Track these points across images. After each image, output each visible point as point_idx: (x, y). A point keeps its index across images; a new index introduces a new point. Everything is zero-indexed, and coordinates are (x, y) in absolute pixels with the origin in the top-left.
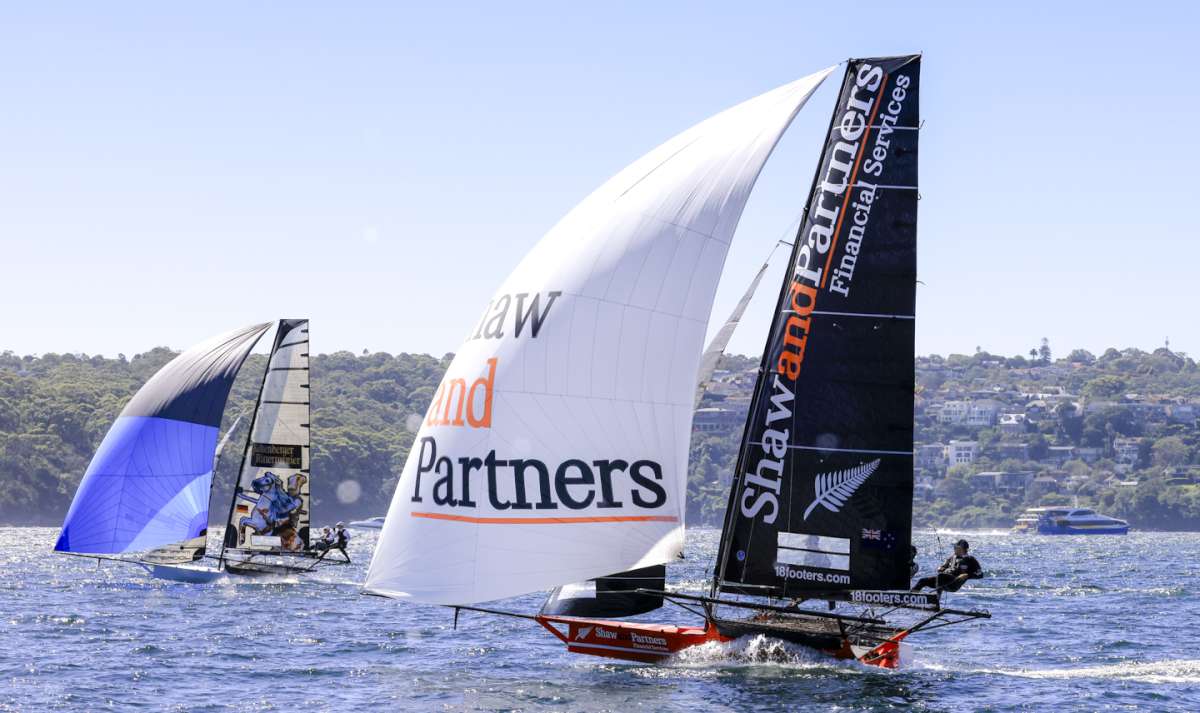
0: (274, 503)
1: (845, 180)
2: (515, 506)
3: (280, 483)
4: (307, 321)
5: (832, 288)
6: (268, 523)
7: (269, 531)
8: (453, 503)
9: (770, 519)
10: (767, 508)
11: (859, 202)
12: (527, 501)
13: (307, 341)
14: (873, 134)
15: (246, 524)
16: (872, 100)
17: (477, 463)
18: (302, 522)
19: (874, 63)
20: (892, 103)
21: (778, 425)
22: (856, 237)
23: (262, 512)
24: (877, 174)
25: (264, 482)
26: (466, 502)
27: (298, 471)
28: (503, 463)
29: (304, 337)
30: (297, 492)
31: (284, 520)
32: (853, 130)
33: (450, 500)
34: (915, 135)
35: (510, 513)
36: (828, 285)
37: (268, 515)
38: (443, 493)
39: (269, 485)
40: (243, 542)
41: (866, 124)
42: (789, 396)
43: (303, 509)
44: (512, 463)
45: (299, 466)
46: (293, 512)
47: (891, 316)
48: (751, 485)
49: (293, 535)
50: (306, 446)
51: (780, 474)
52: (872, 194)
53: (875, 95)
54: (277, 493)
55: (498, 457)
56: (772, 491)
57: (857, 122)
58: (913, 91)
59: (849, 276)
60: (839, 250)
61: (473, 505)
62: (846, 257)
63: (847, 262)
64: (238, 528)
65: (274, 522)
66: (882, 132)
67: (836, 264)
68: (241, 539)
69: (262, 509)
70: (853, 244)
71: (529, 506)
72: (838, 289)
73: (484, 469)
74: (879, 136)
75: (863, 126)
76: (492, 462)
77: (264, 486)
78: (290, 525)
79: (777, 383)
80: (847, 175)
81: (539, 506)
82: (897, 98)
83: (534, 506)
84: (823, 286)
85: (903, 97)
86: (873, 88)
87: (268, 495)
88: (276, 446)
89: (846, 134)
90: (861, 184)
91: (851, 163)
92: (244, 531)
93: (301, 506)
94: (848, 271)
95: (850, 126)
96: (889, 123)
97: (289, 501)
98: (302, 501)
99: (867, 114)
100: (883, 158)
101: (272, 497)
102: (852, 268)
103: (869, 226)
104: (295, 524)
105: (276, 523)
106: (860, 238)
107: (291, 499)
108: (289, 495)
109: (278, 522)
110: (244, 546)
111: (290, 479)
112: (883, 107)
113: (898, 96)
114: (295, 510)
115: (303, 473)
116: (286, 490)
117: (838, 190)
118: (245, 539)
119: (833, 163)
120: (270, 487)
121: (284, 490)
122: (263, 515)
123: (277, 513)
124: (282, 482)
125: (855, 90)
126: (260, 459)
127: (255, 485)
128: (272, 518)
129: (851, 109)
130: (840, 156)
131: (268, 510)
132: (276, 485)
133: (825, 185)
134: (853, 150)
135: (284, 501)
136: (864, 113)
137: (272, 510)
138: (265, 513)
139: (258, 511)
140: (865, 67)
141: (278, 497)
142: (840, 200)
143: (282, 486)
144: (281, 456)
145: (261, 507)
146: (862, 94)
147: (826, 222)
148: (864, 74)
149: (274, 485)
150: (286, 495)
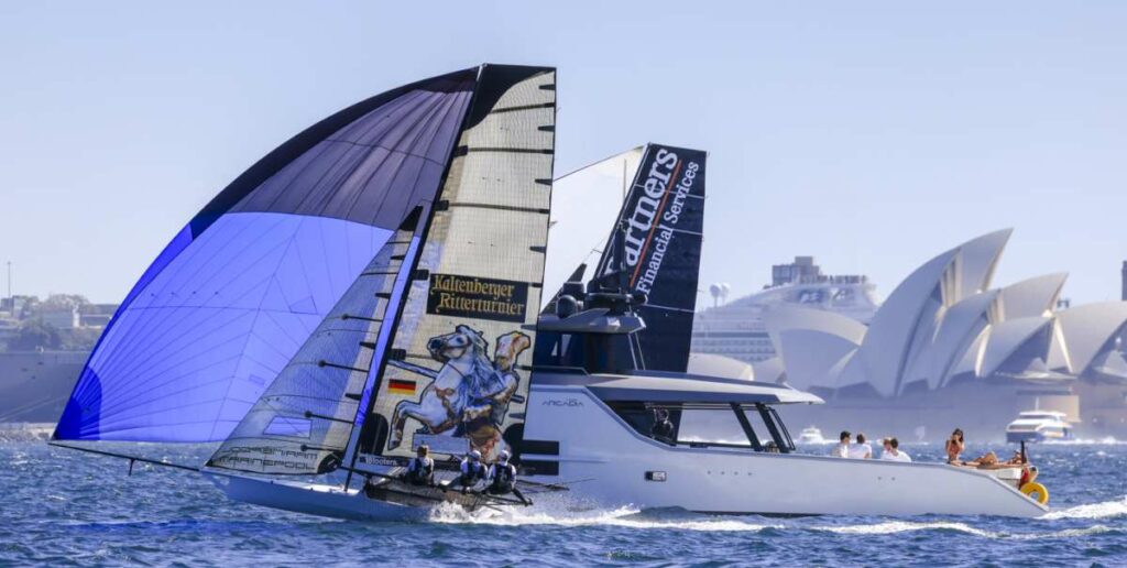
0: (466, 380)
3: (482, 345)
4: (553, 70)
5: (638, 288)
6: (450, 413)
7: (448, 428)
11: (660, 237)
13: (553, 105)
14: (671, 197)
15: (407, 414)
18: (512, 416)
19: (670, 150)
20: (685, 179)
22: (657, 259)
23: (442, 394)
24: (674, 222)
25: (453, 343)
27: (517, 326)
29: (547, 96)
30: (511, 363)
31: (480, 410)
34: (702, 202)
36: (635, 286)
37: (452, 399)
39: (463, 348)
40: (397, 444)
41: (666, 189)
43: (519, 393)
45: (520, 318)
46: (498, 397)
47: (677, 309)
49: (492, 436)
50: (535, 285)
52: (670, 234)
53: (672, 171)
54: (475, 362)
57: (658, 186)
58: (701, 173)
59: (651, 282)
60: (645, 265)
62: (649, 271)
63: (650, 273)
64: (389, 421)
65: (462, 412)
66: (678, 196)
67: (642, 273)
68: (394, 438)
69: (442, 389)
70: (655, 263)
72: (642, 289)
74: (676, 199)
77: (452, 348)
78: (489, 420)
84: (632, 286)
85: (693, 177)
86: (670, 167)
87: (456, 365)
88: (483, 281)
89: (650, 193)
90: (661, 226)
92: (401, 426)
93: (516, 388)
94: (651, 279)
95: (653, 188)
96: (684, 192)
97: (494, 378)
98: (518, 379)
100: (679, 212)
101: (465, 367)
102: (653, 278)
103: (666, 254)
104: (500, 419)
105: (466, 415)
106: (660, 260)
107: (499, 375)
108: (495, 368)
109: (468, 414)
110: (397, 452)
111: (502, 340)
112: (678, 181)
113: (690, 175)
114: (503, 394)
115: (526, 332)
116: (492, 359)
117: (644, 227)
118: (401, 439)
119: (639, 209)
120: (463, 353)
121: (489, 358)
122: (443, 398)
123: (471, 398)
124: (487, 344)
125: (655, 165)
126: (450, 302)
127: (433, 347)
128: (458, 406)
129: (653, 177)
130: (645, 206)
131: (453, 391)
132: (475, 349)
133: (632, 222)
134: (656, 205)
135: (486, 377)
136: (663, 181)
137: (462, 391)
138: (447, 397)
139: (435, 393)
140: (663, 151)
141: (476, 369)
142: (645, 234)
143: (486, 352)
144: (490, 298)
145: (441, 385)
146: (662, 169)
147: (635, 247)
148: (662, 156)
149: (470, 349)
150: (491, 368)
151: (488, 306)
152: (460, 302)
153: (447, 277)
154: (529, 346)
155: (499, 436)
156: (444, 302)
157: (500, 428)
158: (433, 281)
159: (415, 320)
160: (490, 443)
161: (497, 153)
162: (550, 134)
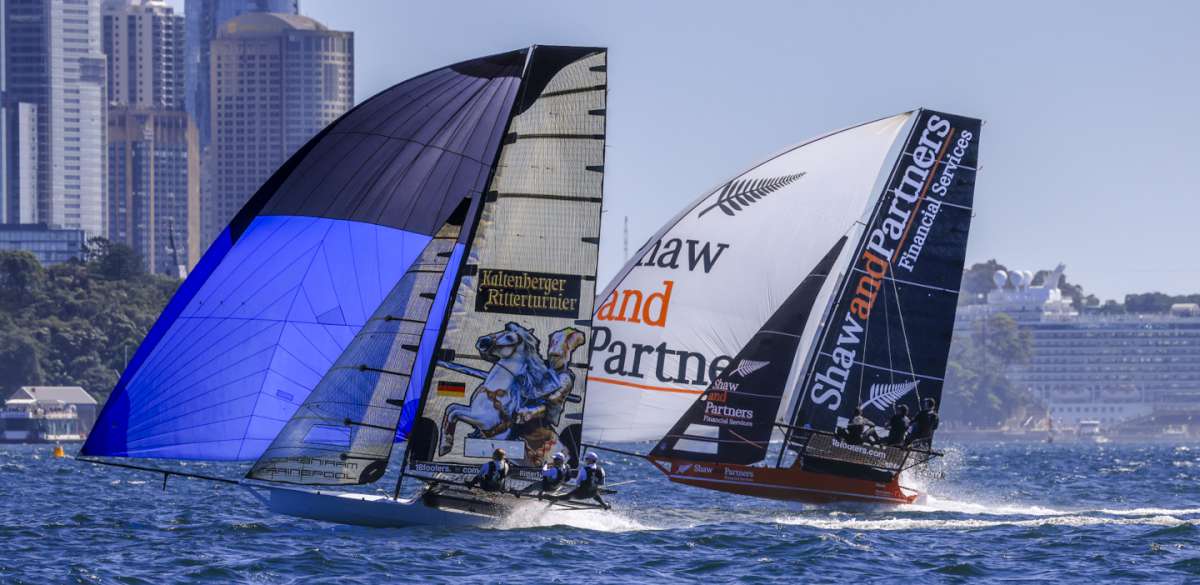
0: (518, 380)
1: (917, 193)
2: (675, 381)
3: (533, 343)
4: (604, 50)
5: (901, 264)
6: (502, 416)
7: (501, 431)
8: (623, 373)
9: (833, 407)
10: (833, 400)
11: (926, 210)
12: (686, 379)
13: (604, 87)
14: (941, 167)
15: (457, 417)
16: (940, 143)
17: (649, 349)
18: (568, 416)
19: (943, 116)
20: (957, 148)
21: (848, 347)
22: (922, 234)
23: (493, 396)
24: (942, 194)
25: (502, 341)
26: (635, 373)
27: (570, 322)
28: (672, 352)
29: (596, 79)
30: (565, 361)
31: (534, 411)
32: (924, 160)
33: (620, 371)
34: (973, 174)
35: (671, 385)
36: (897, 261)
37: (504, 401)
38: (614, 365)
39: (514, 346)
40: (447, 450)
41: (936, 158)
42: (858, 329)
43: (574, 392)
44: (679, 353)
45: (574, 313)
46: (553, 397)
47: (942, 289)
48: (820, 381)
49: (548, 438)
50: (589, 278)
51: (846, 379)
52: (937, 207)
53: (944, 140)
54: (527, 361)
55: (667, 348)
56: (838, 389)
57: (928, 155)
58: (974, 142)
59: (915, 259)
60: (909, 240)
61: (642, 376)
62: (913, 246)
63: (914, 249)
64: (439, 425)
65: (515, 413)
66: (948, 167)
67: (905, 248)
68: (444, 443)
69: (493, 390)
70: (920, 238)
71: (687, 382)
72: (905, 266)
73: (655, 355)
74: (946, 170)
75: (933, 160)
76: (662, 350)
77: (502, 347)
78: (546, 421)
79: (848, 317)
80: (919, 190)
81: (694, 383)
82: (961, 146)
83: (691, 381)
84: (894, 261)
85: (966, 146)
86: (942, 135)
87: (506, 364)
88: (532, 275)
89: (919, 162)
90: (929, 198)
91: (922, 183)
92: (451, 430)
93: (570, 388)
94: (914, 255)
95: (922, 157)
96: (955, 162)
97: (548, 377)
98: (573, 378)
99: (936, 152)
100: (948, 184)
101: (516, 367)
102: (917, 254)
103: (932, 228)
104: (556, 420)
105: (519, 417)
106: (925, 235)
107: (553, 374)
108: (549, 367)
109: (522, 415)
110: (448, 458)
111: (554, 337)
112: (950, 150)
113: (962, 144)
114: (558, 394)
115: (579, 327)
116: (545, 358)
117: (910, 199)
118: (452, 444)
119: (906, 179)
120: (515, 351)
121: (541, 357)
122: (495, 400)
123: (523, 399)
124: (539, 342)
125: (926, 132)
126: (498, 298)
127: (481, 346)
128: (511, 407)
129: (923, 145)
130: (912, 176)
131: (505, 392)
132: (526, 347)
133: (898, 192)
134: (924, 175)
135: (539, 376)
136: (934, 150)
137: (514, 392)
138: (498, 398)
139: (485, 395)
140: (935, 118)
141: (528, 368)
142: (911, 206)
143: (538, 350)
144: (540, 293)
145: (492, 386)
146: (933, 137)
147: (899, 219)
148: (934, 123)
149: (521, 347)
150: (544, 366)
151: (538, 302)
152: (509, 297)
153: (496, 272)
154: (584, 343)
155: (555, 438)
156: (492, 299)
157: (556, 429)
158: (481, 277)
159: (464, 319)
160: (547, 445)
161: (545, 140)
162: (601, 118)
